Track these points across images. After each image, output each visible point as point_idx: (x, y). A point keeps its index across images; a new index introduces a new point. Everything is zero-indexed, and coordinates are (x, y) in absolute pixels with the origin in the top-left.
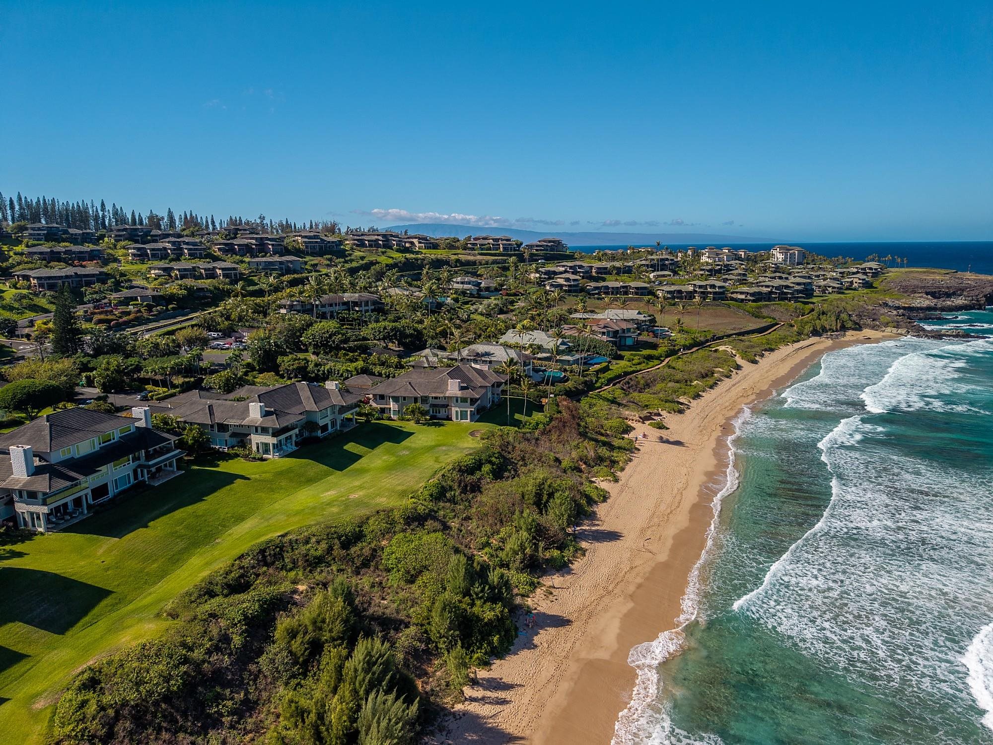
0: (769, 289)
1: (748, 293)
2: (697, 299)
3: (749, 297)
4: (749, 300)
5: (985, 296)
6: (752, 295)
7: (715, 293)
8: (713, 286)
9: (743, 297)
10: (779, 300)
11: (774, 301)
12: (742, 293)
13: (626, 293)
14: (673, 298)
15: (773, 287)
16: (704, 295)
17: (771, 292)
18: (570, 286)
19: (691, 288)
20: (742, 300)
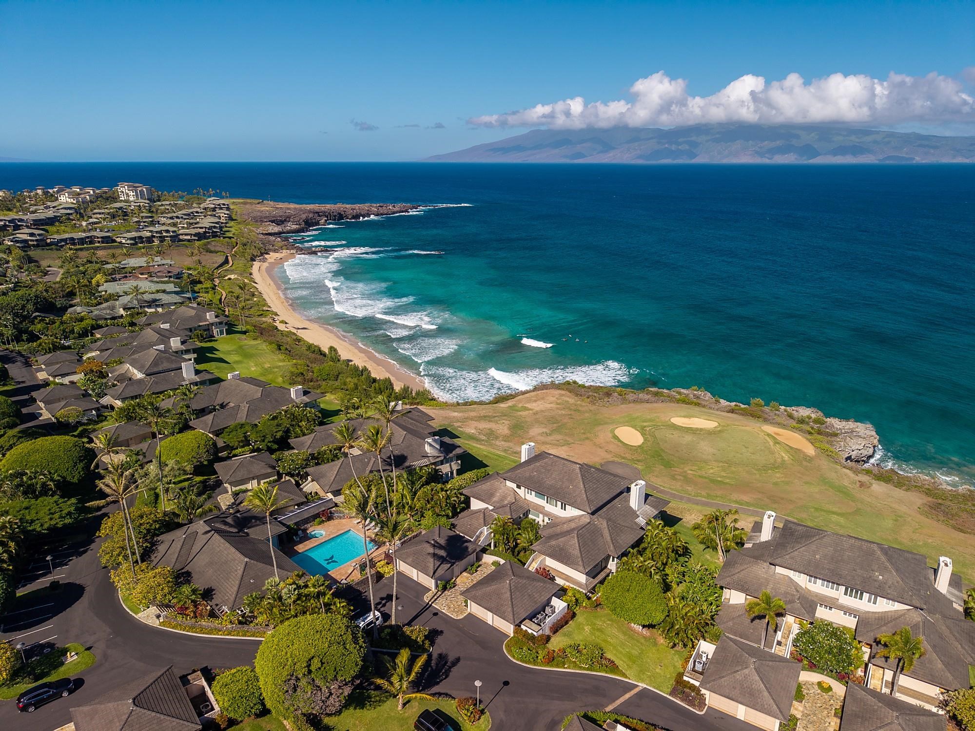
0: (204, 230)
1: (191, 234)
2: (156, 242)
3: (193, 238)
4: (195, 240)
5: (304, 221)
6: (195, 235)
7: (171, 237)
8: (167, 231)
9: (189, 237)
10: (213, 238)
11: (209, 238)
12: (186, 235)
13: (91, 242)
14: (136, 244)
15: (206, 228)
16: (162, 239)
17: (205, 232)
18: (37, 240)
19: (149, 234)
20: (189, 241)
